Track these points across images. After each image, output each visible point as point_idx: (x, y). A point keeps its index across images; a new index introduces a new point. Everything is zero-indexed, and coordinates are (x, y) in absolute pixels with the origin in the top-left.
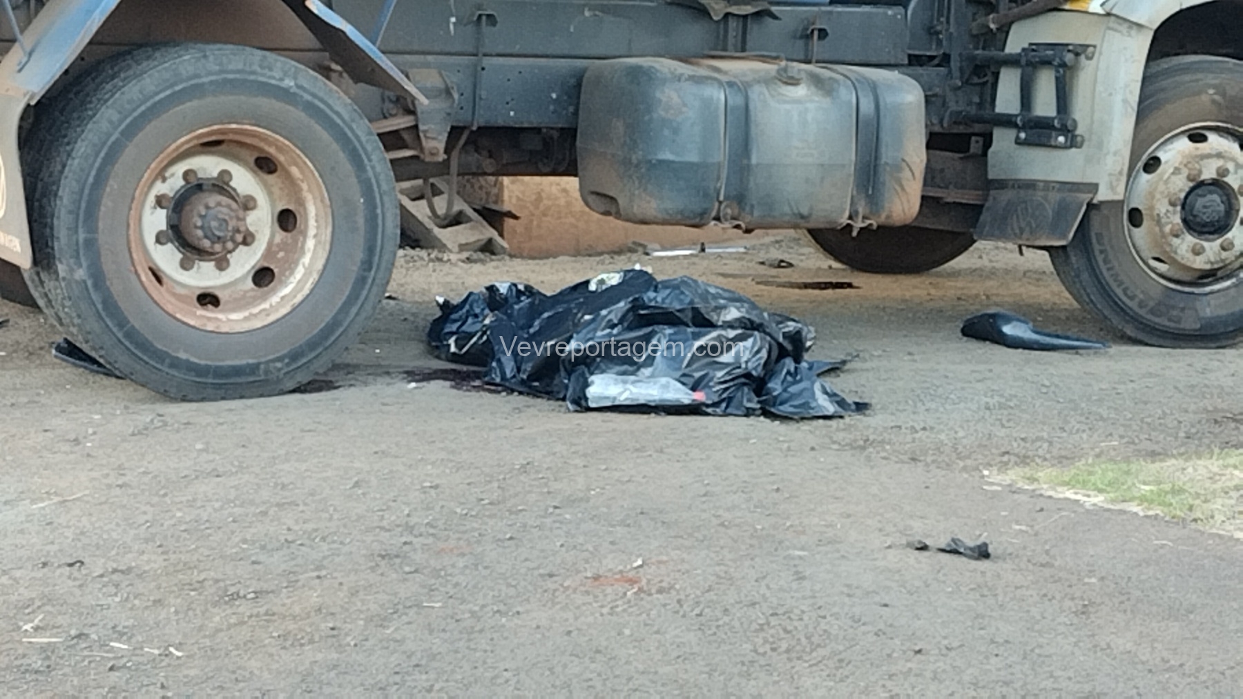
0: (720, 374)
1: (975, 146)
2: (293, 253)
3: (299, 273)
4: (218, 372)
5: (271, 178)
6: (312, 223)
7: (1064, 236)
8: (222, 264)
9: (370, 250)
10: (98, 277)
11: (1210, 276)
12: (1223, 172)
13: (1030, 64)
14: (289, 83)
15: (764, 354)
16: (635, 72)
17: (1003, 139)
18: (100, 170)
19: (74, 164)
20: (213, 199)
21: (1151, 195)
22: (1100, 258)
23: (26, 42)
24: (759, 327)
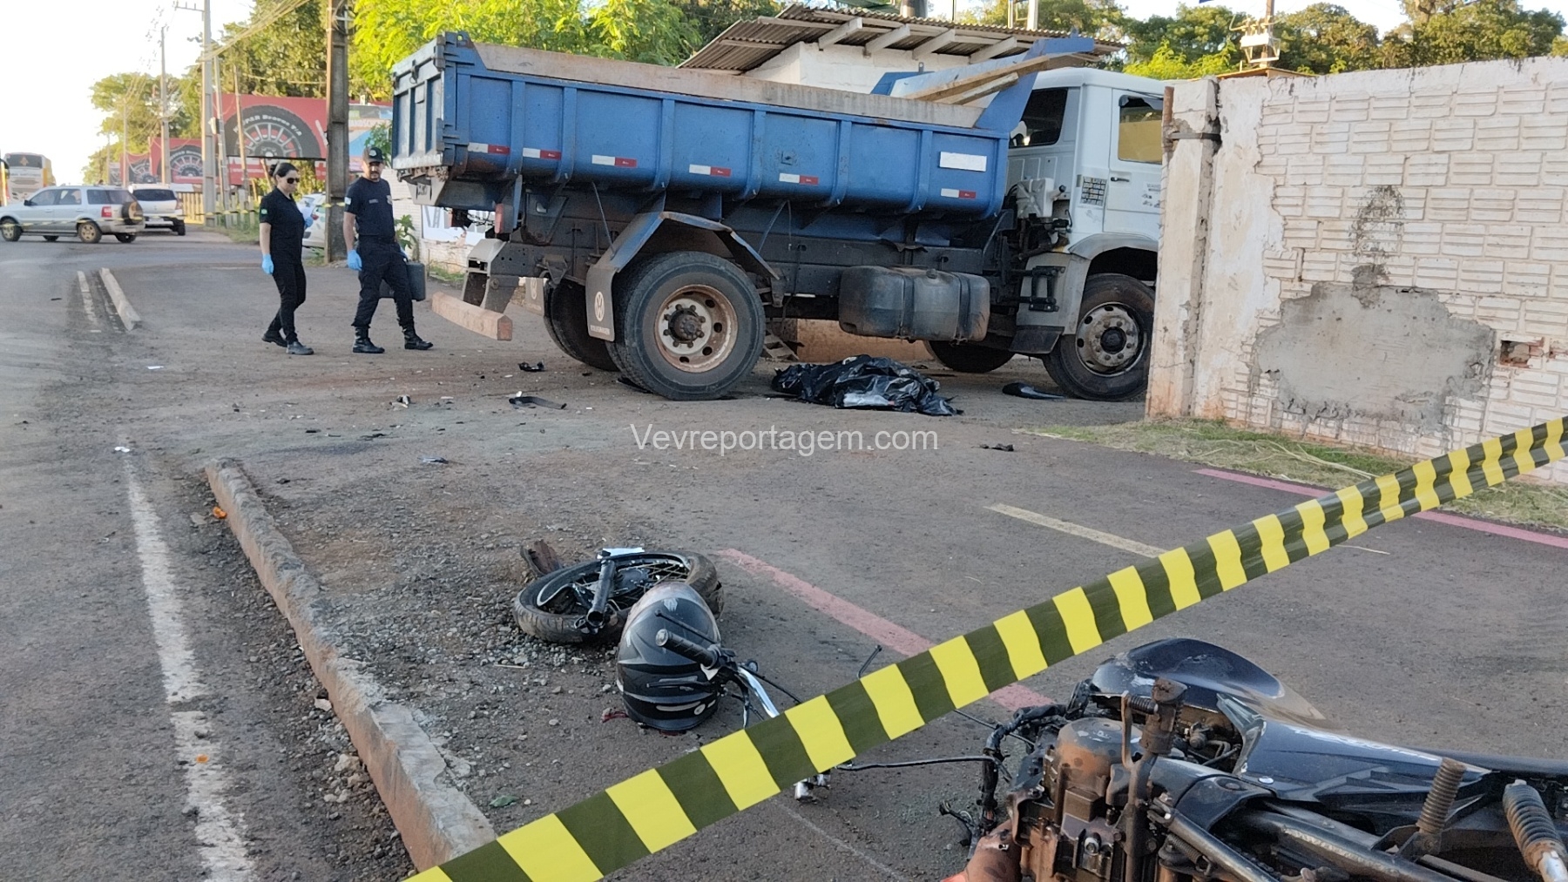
0: (900, 395)
1: (1011, 312)
2: (720, 341)
3: (723, 349)
4: (690, 389)
5: (712, 310)
6: (729, 328)
7: (1048, 349)
8: (690, 345)
9: (753, 340)
10: (642, 346)
11: (1113, 369)
12: (1119, 324)
13: (1036, 275)
14: (722, 268)
15: (918, 389)
16: (866, 271)
17: (1023, 309)
18: (644, 301)
19: (633, 299)
20: (688, 317)
21: (1088, 333)
22: (1064, 360)
23: (614, 246)
24: (917, 379)
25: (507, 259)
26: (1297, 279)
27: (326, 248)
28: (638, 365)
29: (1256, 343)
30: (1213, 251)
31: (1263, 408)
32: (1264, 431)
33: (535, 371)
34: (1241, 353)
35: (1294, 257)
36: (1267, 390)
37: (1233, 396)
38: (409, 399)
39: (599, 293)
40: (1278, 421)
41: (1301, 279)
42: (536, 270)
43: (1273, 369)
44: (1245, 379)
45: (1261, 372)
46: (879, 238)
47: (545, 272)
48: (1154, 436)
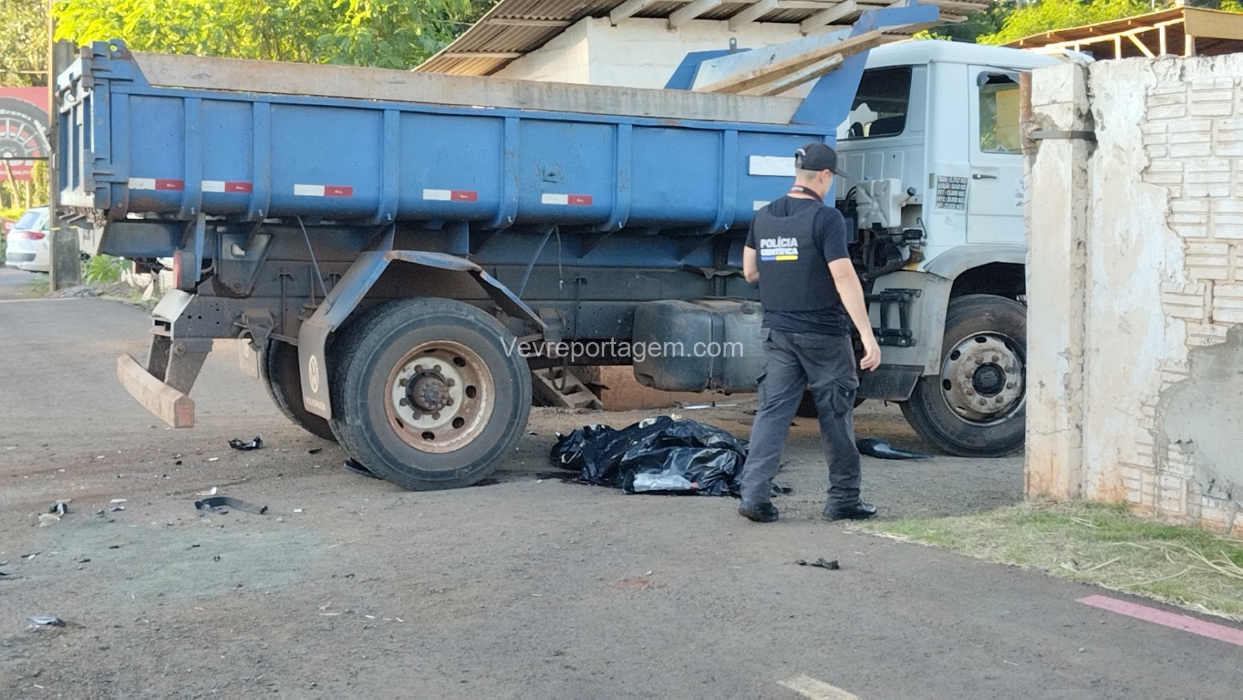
0: (707, 473)
2: (474, 409)
3: (478, 420)
4: (433, 475)
5: (462, 369)
6: (484, 393)
7: (906, 396)
8: (436, 416)
9: (516, 407)
10: (368, 423)
11: (991, 417)
12: (996, 359)
13: (885, 300)
14: (471, 318)
15: (733, 462)
16: (663, 306)
18: (368, 368)
19: (355, 363)
20: (431, 381)
21: (955, 372)
22: (928, 408)
23: (330, 298)
24: (731, 447)
25: (195, 318)
26: (1207, 320)
27: (51, 273)
28: (365, 450)
29: (1160, 404)
30: (1096, 283)
31: (1176, 490)
32: (1179, 522)
33: (251, 448)
34: (1141, 416)
35: (1201, 292)
36: (1179, 469)
37: (1136, 473)
38: (65, 506)
39: (313, 357)
40: (1196, 509)
41: (1212, 321)
42: (234, 330)
43: (1185, 440)
44: (1149, 450)
45: (1169, 442)
46: (681, 263)
47: (244, 332)
48: (1030, 533)
